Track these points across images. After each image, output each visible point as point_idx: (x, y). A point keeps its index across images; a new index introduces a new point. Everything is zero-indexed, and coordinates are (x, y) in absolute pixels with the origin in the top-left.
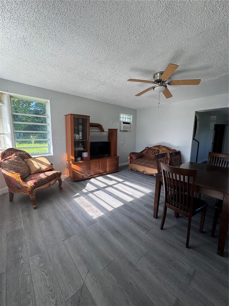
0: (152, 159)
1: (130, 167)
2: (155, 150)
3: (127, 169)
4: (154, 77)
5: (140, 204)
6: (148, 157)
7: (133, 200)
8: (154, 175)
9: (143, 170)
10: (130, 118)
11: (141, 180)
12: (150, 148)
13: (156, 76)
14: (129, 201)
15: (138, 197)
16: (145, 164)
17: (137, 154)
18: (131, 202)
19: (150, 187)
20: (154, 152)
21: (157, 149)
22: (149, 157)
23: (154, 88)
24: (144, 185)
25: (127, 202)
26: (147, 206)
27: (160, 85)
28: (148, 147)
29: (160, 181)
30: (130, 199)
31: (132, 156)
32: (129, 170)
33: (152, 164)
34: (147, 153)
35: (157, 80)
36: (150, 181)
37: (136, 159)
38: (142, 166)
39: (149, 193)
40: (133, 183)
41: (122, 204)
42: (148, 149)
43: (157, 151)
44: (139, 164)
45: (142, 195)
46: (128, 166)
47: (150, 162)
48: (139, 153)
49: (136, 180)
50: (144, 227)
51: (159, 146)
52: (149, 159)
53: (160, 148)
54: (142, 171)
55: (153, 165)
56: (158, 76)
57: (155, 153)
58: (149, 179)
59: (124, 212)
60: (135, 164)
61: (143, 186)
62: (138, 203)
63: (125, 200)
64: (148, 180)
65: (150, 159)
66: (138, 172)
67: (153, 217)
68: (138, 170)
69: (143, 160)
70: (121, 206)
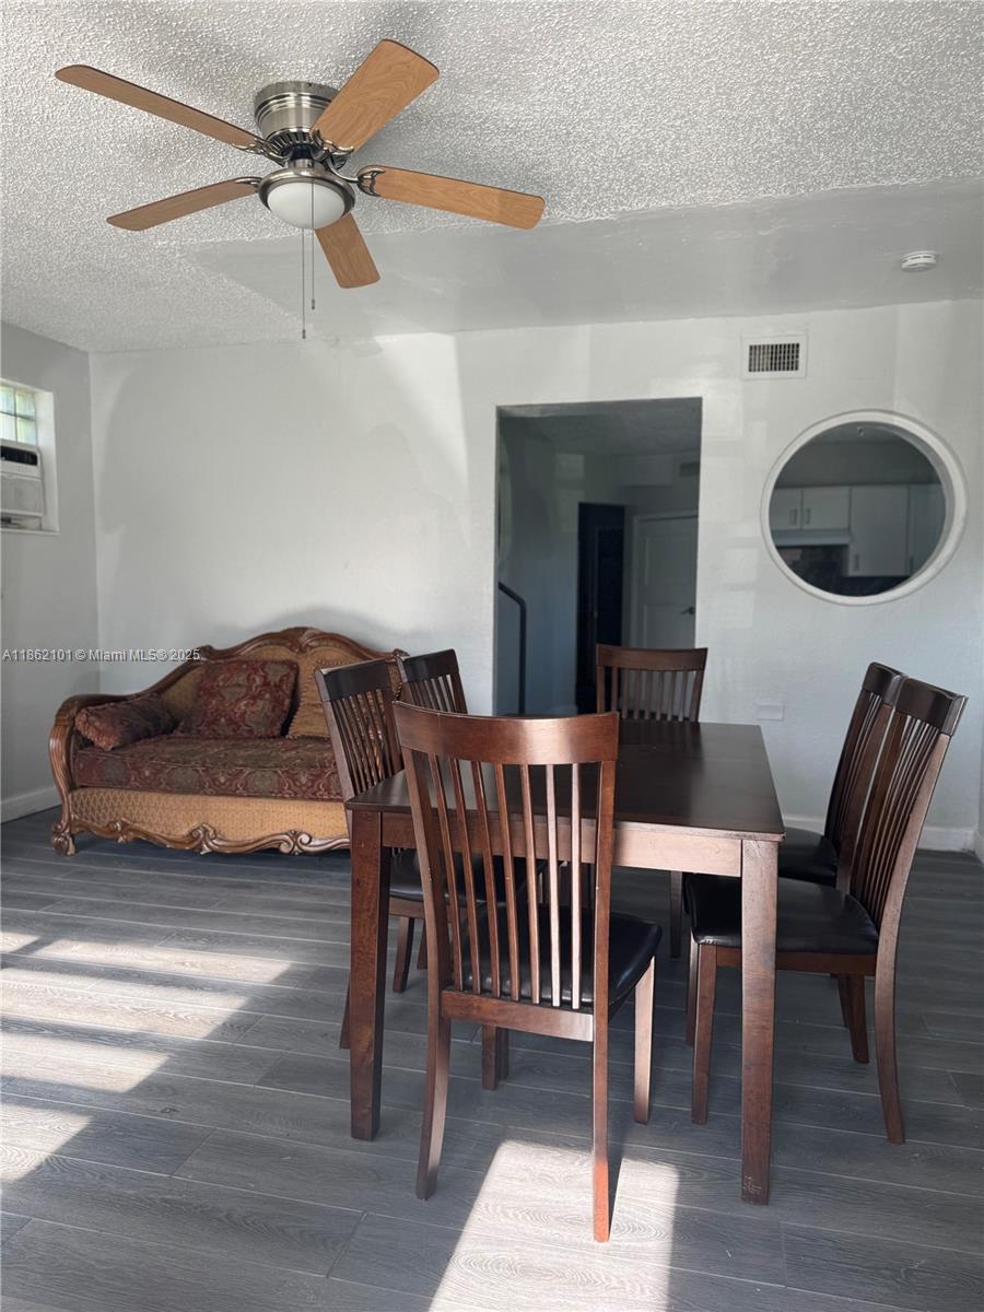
0: (251, 735)
1: (70, 823)
2: (265, 663)
3: (48, 842)
4: (261, 107)
5: (228, 1078)
6: (215, 721)
7: (164, 1067)
8: (284, 849)
9: (195, 824)
10: (29, 413)
11: (187, 902)
12: (227, 654)
13: (274, 106)
14: (126, 1085)
15: (198, 1032)
16: (206, 771)
17: (122, 705)
18: (147, 1088)
19: (272, 941)
20: (258, 681)
21: (283, 653)
22: (231, 721)
23: (264, 189)
24: (217, 936)
25: (114, 1094)
26: (284, 1073)
27: (313, 180)
28: (206, 651)
29: (385, 845)
30: (129, 1070)
31: (79, 725)
32: (59, 846)
33: (258, 764)
34: (205, 691)
35: (286, 135)
36: (263, 897)
37: (123, 746)
38: (181, 797)
39: (278, 980)
40: (124, 941)
41: (74, 1125)
42: (211, 663)
43: (284, 670)
44: (149, 786)
45: (220, 1008)
46: (54, 813)
47: (242, 753)
48: (138, 695)
49: (148, 914)
50: (302, 1232)
51: (290, 638)
52: (226, 738)
53: (302, 650)
54: (185, 832)
55: (269, 774)
56: (287, 110)
57: (266, 684)
58: (248, 886)
59: (112, 1186)
60: (122, 784)
61: (213, 942)
62: (212, 1075)
63: (85, 1090)
64: (246, 894)
65: (239, 733)
66: (146, 848)
67: (348, 1137)
68: (151, 831)
69: (182, 748)
70: (67, 1145)
